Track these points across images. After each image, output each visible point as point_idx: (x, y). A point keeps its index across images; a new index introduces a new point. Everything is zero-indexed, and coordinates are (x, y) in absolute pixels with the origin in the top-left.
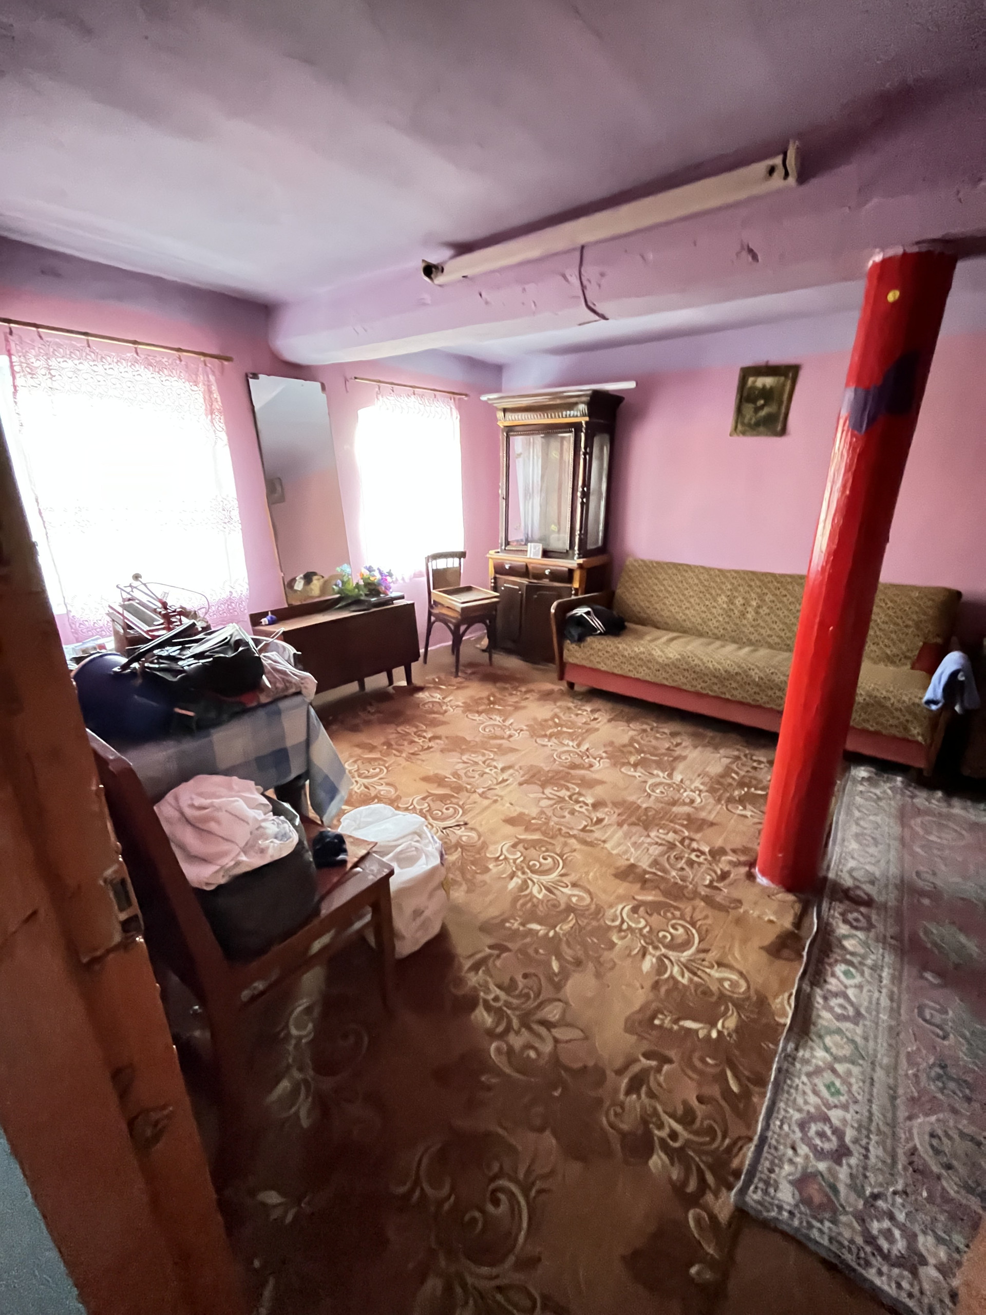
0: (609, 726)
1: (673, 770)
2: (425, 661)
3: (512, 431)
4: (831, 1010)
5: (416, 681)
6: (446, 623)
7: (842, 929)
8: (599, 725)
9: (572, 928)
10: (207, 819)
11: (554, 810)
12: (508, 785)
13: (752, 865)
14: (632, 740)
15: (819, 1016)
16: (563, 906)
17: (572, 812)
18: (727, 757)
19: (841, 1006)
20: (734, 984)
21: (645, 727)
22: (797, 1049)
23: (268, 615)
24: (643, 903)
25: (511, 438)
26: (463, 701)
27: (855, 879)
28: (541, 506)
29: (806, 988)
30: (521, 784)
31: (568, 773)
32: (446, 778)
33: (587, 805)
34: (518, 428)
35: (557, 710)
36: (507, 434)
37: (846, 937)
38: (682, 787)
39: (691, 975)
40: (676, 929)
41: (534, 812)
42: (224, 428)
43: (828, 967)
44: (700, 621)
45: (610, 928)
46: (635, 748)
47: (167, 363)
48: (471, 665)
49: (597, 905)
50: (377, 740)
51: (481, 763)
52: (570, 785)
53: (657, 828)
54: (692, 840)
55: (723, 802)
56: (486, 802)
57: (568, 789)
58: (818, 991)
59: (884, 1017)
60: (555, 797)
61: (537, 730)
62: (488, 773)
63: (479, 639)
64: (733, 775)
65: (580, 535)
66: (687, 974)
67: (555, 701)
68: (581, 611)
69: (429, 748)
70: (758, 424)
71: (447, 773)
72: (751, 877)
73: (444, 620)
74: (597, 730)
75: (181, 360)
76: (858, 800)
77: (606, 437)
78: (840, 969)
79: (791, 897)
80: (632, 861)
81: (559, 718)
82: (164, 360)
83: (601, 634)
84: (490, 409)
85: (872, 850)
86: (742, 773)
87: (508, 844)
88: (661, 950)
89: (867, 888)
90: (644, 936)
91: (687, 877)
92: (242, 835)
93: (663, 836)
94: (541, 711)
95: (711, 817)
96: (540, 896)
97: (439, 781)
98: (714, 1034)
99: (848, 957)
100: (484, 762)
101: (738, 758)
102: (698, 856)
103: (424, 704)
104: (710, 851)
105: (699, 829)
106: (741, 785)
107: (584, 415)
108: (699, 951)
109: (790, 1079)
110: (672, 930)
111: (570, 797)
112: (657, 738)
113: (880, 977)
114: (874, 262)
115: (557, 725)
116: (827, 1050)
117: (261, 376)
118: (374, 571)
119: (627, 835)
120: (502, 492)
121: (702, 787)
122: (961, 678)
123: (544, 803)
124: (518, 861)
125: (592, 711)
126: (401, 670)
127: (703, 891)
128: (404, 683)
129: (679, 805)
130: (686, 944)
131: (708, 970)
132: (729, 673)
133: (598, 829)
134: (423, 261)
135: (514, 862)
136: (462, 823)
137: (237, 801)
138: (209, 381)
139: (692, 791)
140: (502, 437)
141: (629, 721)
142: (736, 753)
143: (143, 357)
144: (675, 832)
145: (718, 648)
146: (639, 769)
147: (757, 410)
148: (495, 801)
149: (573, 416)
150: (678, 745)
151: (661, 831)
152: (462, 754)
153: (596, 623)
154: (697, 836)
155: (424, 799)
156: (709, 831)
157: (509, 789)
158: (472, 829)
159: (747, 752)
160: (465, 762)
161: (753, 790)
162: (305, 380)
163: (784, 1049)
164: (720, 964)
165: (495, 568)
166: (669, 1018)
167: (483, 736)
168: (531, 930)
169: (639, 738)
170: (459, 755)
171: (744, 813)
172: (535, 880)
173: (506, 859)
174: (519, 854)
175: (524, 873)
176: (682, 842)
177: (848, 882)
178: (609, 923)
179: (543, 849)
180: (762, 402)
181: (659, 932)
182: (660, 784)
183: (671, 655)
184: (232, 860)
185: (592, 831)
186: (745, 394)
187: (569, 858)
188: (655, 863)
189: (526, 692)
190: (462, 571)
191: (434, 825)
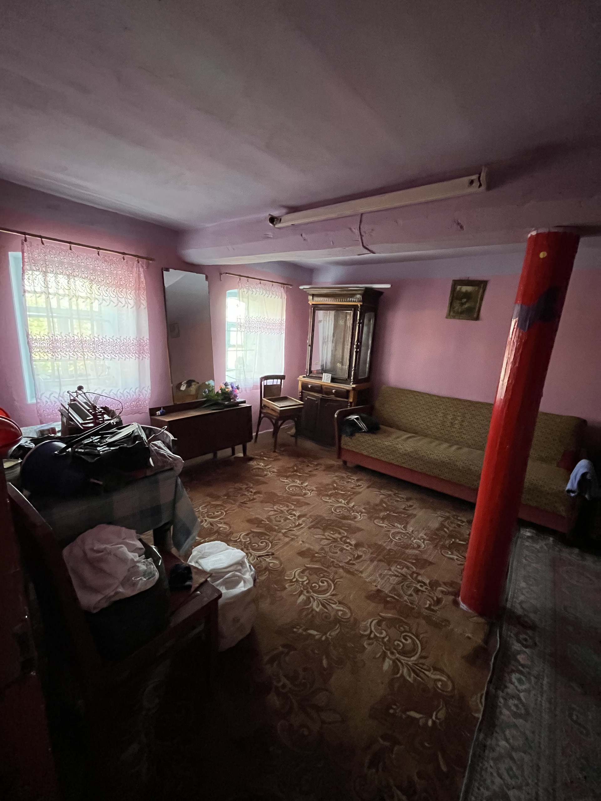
0: (367, 491)
1: (407, 523)
2: (256, 441)
3: (317, 307)
4: (509, 709)
5: (249, 454)
6: (270, 419)
7: (516, 646)
8: (362, 489)
9: (337, 634)
10: (100, 560)
11: (330, 547)
12: (301, 528)
13: (457, 594)
14: (382, 501)
15: (501, 713)
16: (332, 618)
17: (342, 550)
18: (442, 517)
19: (516, 706)
20: (444, 684)
21: (390, 493)
22: (485, 739)
23: (161, 409)
24: (384, 619)
25: (316, 311)
26: (277, 469)
27: (523, 608)
28: (332, 351)
29: (492, 690)
30: (309, 528)
31: (340, 522)
32: (263, 521)
33: (351, 545)
34: (321, 306)
35: (335, 478)
36: (314, 310)
37: (519, 653)
38: (413, 537)
39: (415, 676)
40: (406, 640)
41: (317, 548)
42: (146, 299)
43: (506, 675)
44: (426, 427)
45: (363, 636)
46: (383, 507)
47: (115, 261)
48: (283, 445)
49: (355, 618)
50: (222, 492)
51: (285, 511)
52: (342, 531)
53: (396, 564)
54: (418, 574)
55: (439, 548)
56: (287, 540)
57: (340, 533)
58: (500, 693)
59: (546, 716)
60: (331, 539)
61: (322, 491)
62: (289, 519)
63: (290, 428)
64: (445, 529)
65: (354, 370)
66: (413, 674)
67: (335, 471)
68: (353, 417)
69: (254, 499)
70: (462, 313)
71: (263, 517)
72: (456, 603)
73: (268, 416)
74: (360, 493)
75: (124, 259)
76: (526, 552)
77: (373, 314)
78: (514, 677)
79: (481, 620)
80: (379, 587)
81: (336, 483)
82: (114, 259)
83: (364, 432)
84: (305, 294)
85: (534, 588)
86: (451, 528)
87: (299, 571)
88: (395, 656)
89: (532, 615)
90: (384, 643)
91: (414, 601)
92: (121, 572)
93: (399, 570)
94: (326, 478)
95: (431, 559)
96: (318, 610)
97: (257, 522)
98: (430, 723)
99: (520, 668)
100: (287, 511)
101: (448, 518)
102: (421, 586)
103: (252, 470)
104: (429, 583)
105: (422, 567)
106: (451, 536)
107: (359, 301)
108: (421, 657)
109: (482, 763)
110: (403, 641)
111: (341, 539)
112: (397, 501)
113: (542, 684)
114: (531, 235)
115: (335, 488)
116: (507, 740)
117: (170, 270)
118: (228, 385)
119: (376, 567)
120: (309, 342)
121: (425, 537)
122: (588, 477)
123: (325, 542)
124: (305, 583)
125: (358, 480)
126: (240, 447)
127: (425, 612)
128: (241, 455)
129: (411, 549)
130: (413, 651)
131: (427, 673)
132: (444, 462)
133: (358, 563)
134: (270, 215)
135: (302, 584)
136: (270, 554)
137: (122, 547)
138: (139, 271)
139: (419, 539)
140: (311, 311)
141: (380, 488)
142: (447, 514)
143: (102, 256)
144: (408, 568)
145: (436, 446)
146: (386, 522)
147: (462, 304)
148: (293, 539)
149: (353, 302)
150: (411, 506)
151: (398, 567)
152: (274, 505)
153: (362, 425)
154: (422, 572)
155: (247, 535)
156: (429, 568)
157: (302, 531)
158: (276, 558)
159: (454, 514)
160: (275, 511)
161: (458, 540)
162: (197, 273)
163: (477, 739)
164: (435, 669)
165: (302, 387)
166: (400, 708)
167: (288, 493)
168: (310, 634)
169: (386, 500)
170: (272, 506)
171: (451, 556)
172: (315, 598)
173: (297, 581)
174: (305, 578)
175: (308, 592)
176: (411, 576)
177: (519, 612)
178: (362, 633)
179: (322, 575)
180: (465, 300)
181: (395, 641)
182: (399, 533)
183: (407, 449)
184: (113, 591)
185: (353, 564)
186: (455, 295)
187: (338, 583)
188: (394, 589)
189: (317, 465)
190: (282, 387)
191: (253, 554)
